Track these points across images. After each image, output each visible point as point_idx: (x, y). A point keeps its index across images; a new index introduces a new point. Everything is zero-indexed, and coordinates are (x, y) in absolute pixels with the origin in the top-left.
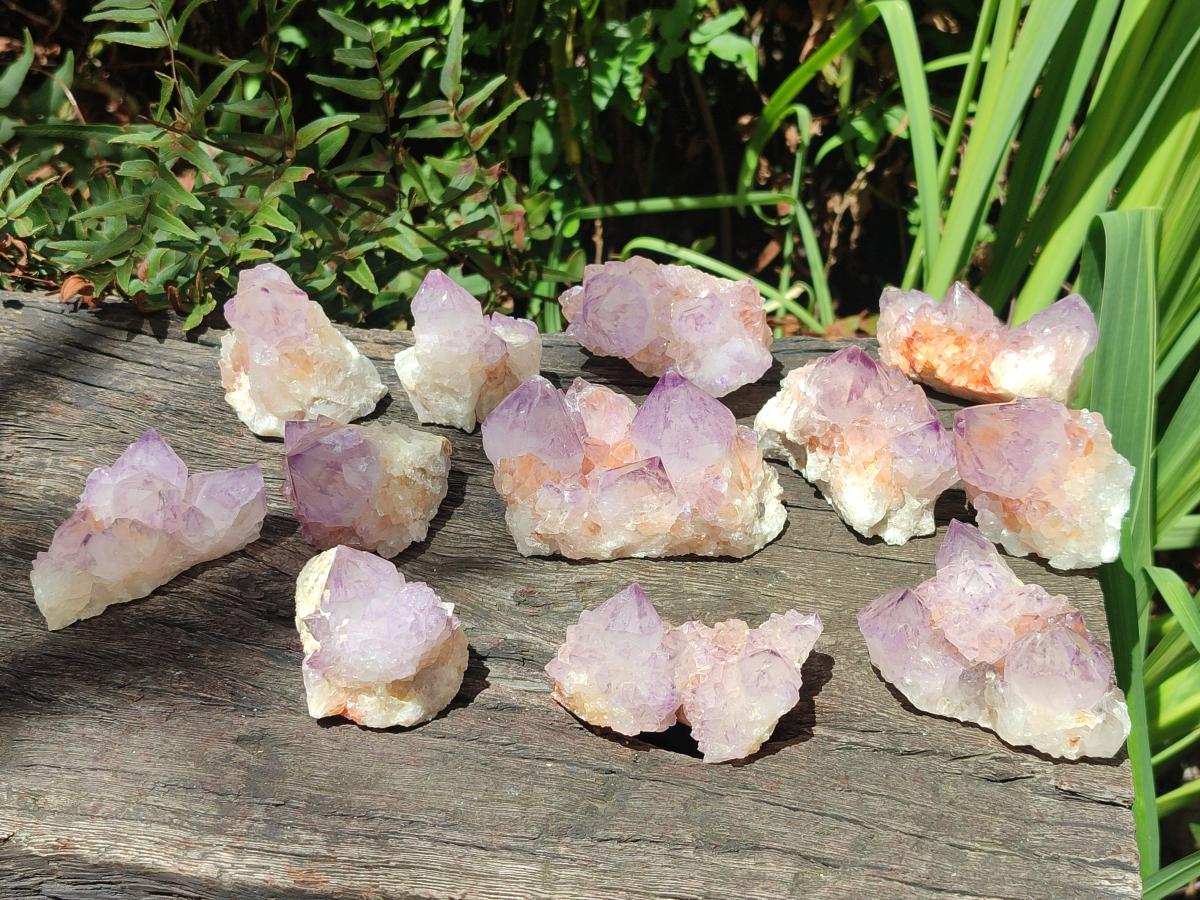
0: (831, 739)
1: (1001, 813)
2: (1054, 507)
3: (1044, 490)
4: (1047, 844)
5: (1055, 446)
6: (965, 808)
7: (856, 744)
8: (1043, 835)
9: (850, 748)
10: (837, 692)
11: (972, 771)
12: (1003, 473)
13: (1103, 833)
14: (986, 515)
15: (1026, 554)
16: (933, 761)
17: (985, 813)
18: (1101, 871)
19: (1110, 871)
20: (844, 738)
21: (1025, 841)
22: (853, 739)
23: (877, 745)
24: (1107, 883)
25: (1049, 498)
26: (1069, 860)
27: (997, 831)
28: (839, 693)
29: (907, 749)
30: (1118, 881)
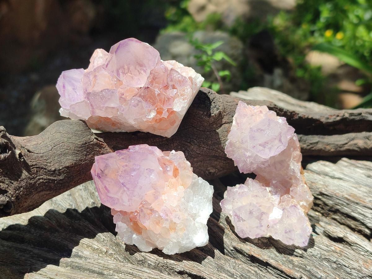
2: (156, 211)
3: (149, 202)
5: (151, 171)
12: (122, 194)
14: (121, 225)
15: (151, 250)
25: (153, 206)
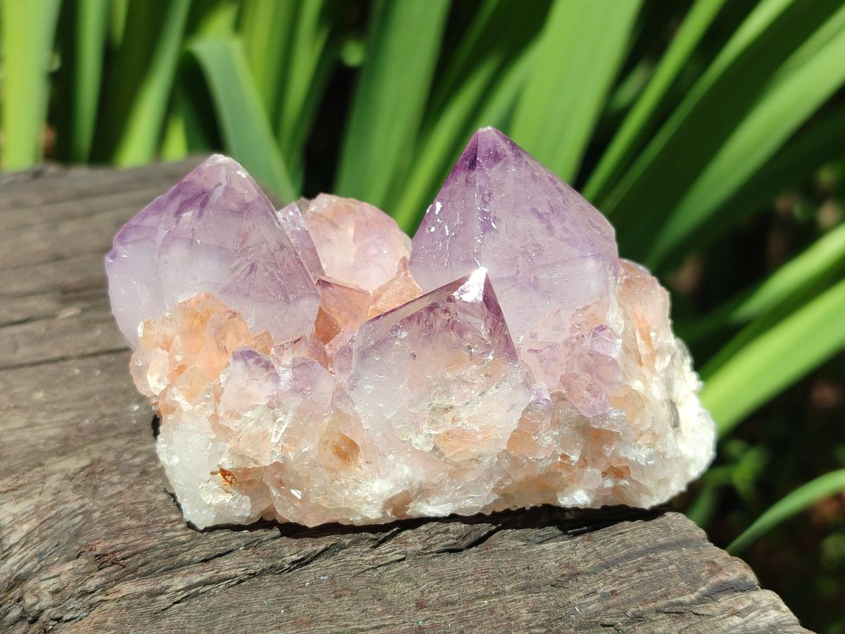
0: (153, 595)
1: (507, 588)
4: (610, 602)
6: (448, 603)
7: (204, 583)
8: (594, 592)
9: (196, 595)
10: (127, 522)
11: (420, 547)
13: (674, 554)
16: (348, 558)
17: (484, 597)
18: (713, 608)
19: (725, 601)
20: (178, 583)
21: (574, 613)
22: (196, 579)
23: (240, 572)
24: (737, 620)
26: (658, 611)
27: (525, 615)
28: (133, 523)
29: (295, 557)
30: (749, 610)
